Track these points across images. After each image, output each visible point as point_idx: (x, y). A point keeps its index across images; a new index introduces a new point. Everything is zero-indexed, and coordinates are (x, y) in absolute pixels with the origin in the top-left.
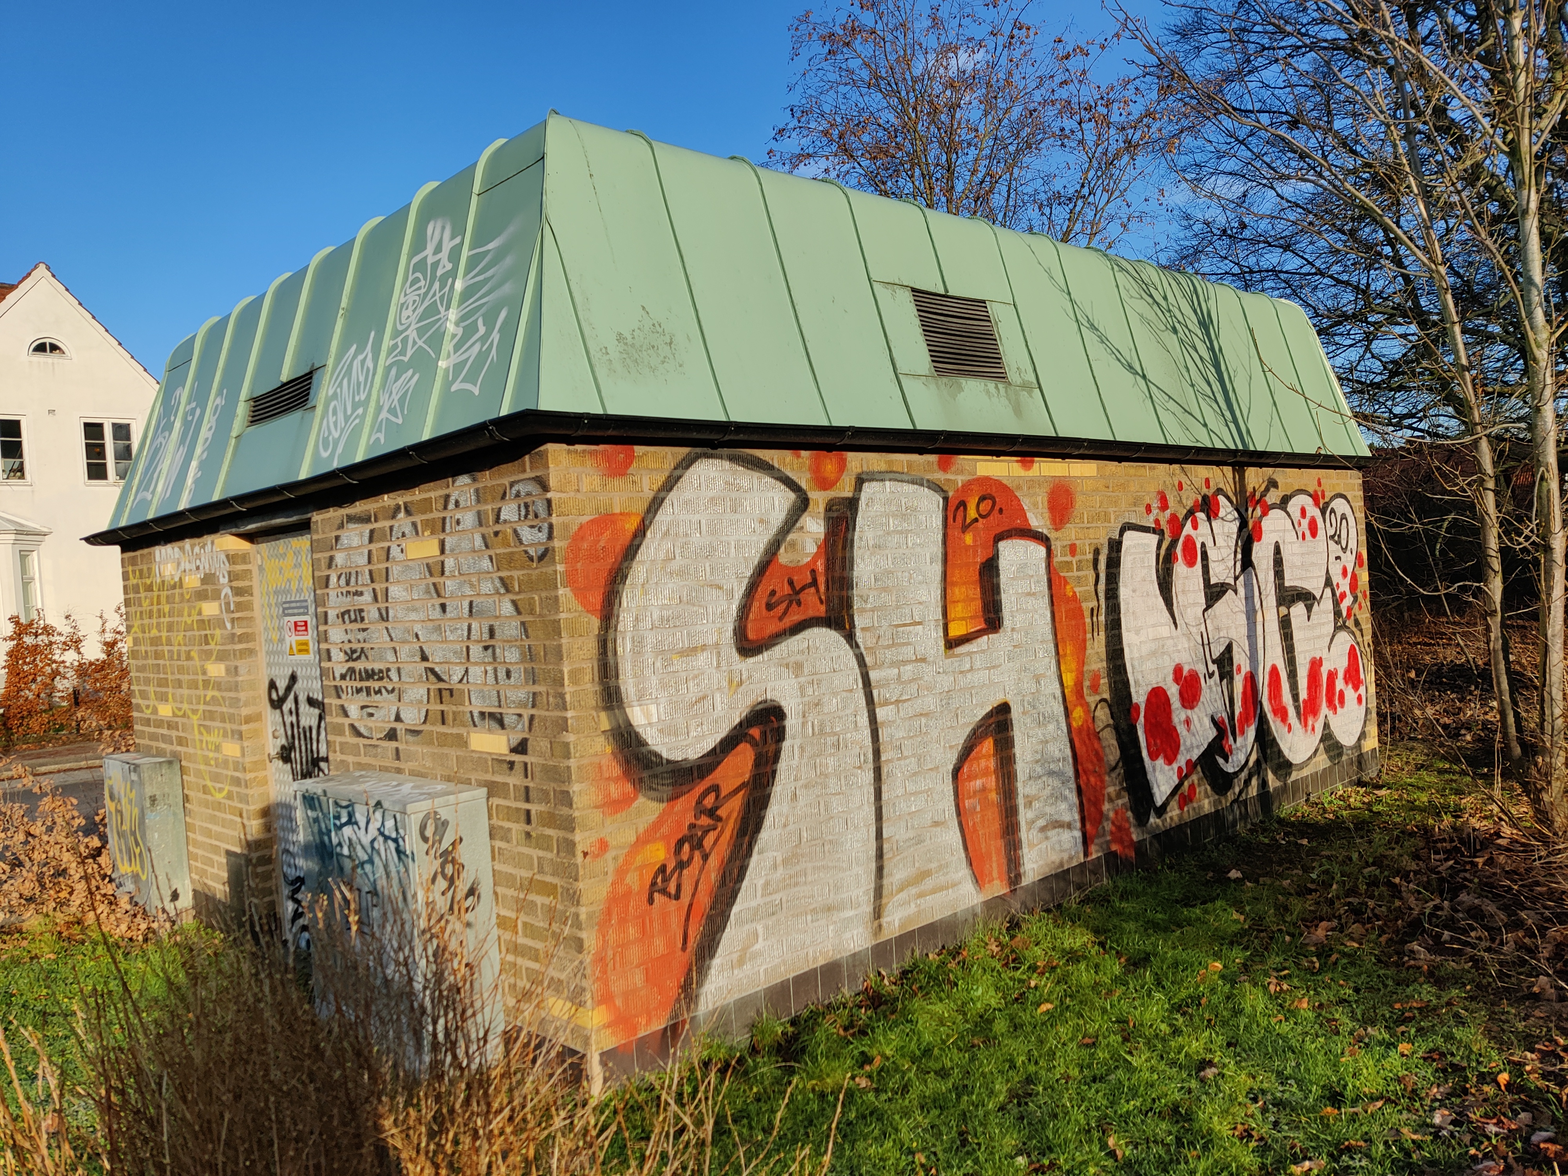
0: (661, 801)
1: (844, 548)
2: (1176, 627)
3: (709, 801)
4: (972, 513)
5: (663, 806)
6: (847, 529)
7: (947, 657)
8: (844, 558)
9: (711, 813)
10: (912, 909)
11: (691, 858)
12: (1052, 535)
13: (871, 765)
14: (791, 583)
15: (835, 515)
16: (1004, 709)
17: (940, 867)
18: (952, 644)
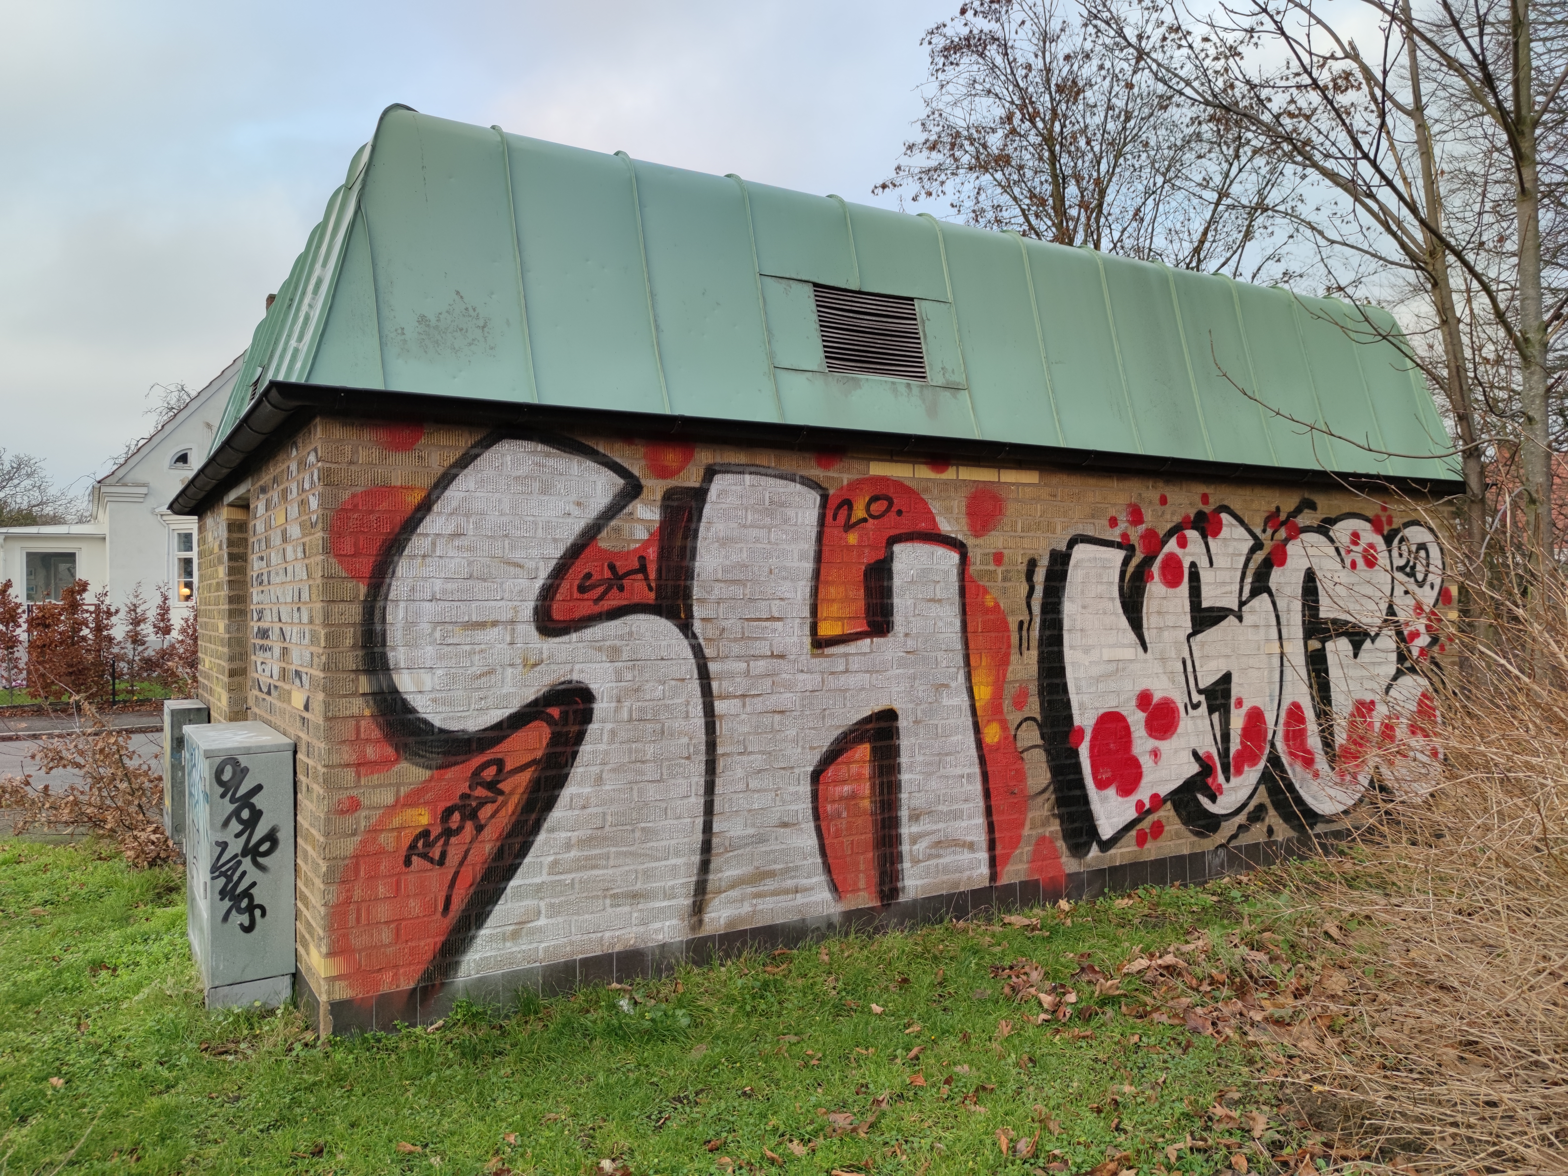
0: (429, 767)
1: (685, 537)
2: (1145, 649)
3: (490, 773)
4: (859, 512)
5: (427, 773)
6: (690, 520)
7: (814, 656)
8: (683, 549)
9: (492, 786)
10: (746, 908)
11: (460, 829)
12: (970, 542)
13: (703, 758)
14: (612, 567)
15: (675, 504)
16: (889, 716)
17: (787, 870)
18: (819, 643)
